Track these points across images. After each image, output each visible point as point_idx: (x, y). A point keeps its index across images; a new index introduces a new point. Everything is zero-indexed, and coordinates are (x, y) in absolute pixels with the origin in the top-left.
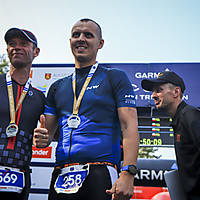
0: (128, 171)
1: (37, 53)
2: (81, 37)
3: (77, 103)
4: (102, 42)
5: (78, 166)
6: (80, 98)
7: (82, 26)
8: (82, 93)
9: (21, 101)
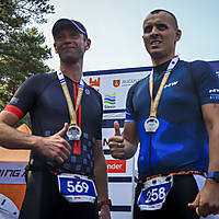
0: (213, 178)
1: (89, 45)
2: (154, 31)
3: (155, 104)
4: (179, 33)
5: (160, 178)
6: (157, 98)
7: (153, 18)
8: (159, 92)
9: (79, 99)
